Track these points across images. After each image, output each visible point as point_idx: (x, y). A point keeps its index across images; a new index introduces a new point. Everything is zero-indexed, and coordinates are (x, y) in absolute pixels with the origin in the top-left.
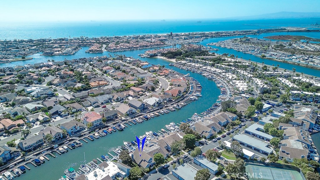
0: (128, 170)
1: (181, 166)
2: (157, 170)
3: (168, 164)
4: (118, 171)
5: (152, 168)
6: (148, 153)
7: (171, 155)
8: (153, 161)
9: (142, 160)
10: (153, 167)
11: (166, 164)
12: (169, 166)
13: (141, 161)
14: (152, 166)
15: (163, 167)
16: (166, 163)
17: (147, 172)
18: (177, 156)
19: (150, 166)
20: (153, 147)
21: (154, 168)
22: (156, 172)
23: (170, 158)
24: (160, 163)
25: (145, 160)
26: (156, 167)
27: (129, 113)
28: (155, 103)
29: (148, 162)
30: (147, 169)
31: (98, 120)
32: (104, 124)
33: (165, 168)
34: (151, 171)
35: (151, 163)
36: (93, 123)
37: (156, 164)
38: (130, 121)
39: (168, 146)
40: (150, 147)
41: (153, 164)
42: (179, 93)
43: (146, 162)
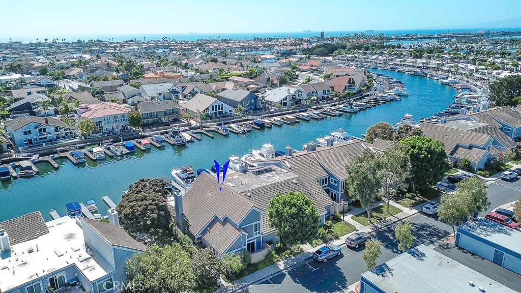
0: (121, 256)
1: (406, 255)
2: (282, 267)
3: (335, 244)
4: (75, 260)
5: (256, 257)
6: (244, 194)
7: (343, 213)
8: (266, 229)
9: (216, 219)
10: (265, 252)
11: (324, 245)
12: (339, 256)
13: (211, 225)
14: (260, 248)
15: (313, 260)
16: (325, 242)
17: (233, 276)
18: (372, 216)
19: (252, 248)
20: (268, 174)
21: (269, 260)
22: (278, 278)
23: (340, 224)
24: (296, 235)
25: (226, 220)
26: (277, 256)
27: (212, 114)
28: (286, 98)
29: (242, 227)
30: (229, 261)
31: (115, 117)
32: (134, 131)
33: (323, 262)
34: (251, 272)
35: (255, 236)
36: (99, 122)
37: (277, 242)
38: (214, 129)
39: (331, 178)
40: (258, 174)
41: (265, 238)
42: (350, 86)
43: (230, 225)
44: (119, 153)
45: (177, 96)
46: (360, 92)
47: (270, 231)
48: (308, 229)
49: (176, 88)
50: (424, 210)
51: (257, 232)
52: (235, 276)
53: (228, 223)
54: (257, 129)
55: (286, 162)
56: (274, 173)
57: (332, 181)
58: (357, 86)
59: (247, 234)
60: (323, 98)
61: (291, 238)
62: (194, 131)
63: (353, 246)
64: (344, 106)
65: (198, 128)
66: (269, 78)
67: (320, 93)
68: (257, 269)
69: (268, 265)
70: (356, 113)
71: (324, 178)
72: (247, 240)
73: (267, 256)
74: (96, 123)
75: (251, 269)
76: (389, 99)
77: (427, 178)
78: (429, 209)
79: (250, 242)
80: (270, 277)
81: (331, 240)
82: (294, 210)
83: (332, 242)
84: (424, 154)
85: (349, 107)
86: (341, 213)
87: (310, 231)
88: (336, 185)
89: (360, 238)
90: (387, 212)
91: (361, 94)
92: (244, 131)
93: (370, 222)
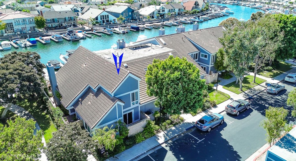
2: (161, 140)
5: (134, 129)
7: (215, 83)
9: (89, 90)
10: (143, 123)
11: (203, 114)
14: (139, 118)
15: (196, 129)
19: (129, 119)
20: (144, 49)
23: (214, 93)
24: (179, 103)
25: (100, 90)
26: (157, 127)
27: (101, 22)
28: (154, 12)
29: (117, 96)
30: (100, 137)
31: (24, 20)
32: (39, 32)
33: (207, 131)
34: (128, 147)
35: (132, 106)
36: (10, 24)
37: (156, 112)
38: (102, 31)
39: (201, 53)
40: (135, 50)
41: (143, 109)
42: (196, 7)
43: (103, 95)
44: (23, 45)
45: (78, 14)
46: (202, 11)
47: (148, 100)
48: (193, 96)
49: (77, 8)
50: (287, 79)
51: (135, 102)
52: (109, 154)
53: (102, 94)
54: (133, 31)
55: (161, 39)
56: (150, 48)
57: (202, 55)
58: (200, 7)
59: (122, 104)
60: (179, 14)
61: (175, 107)
62: (87, 32)
63: (234, 113)
64: (194, 18)
65: (90, 31)
66: (141, 4)
67: (177, 11)
68: (134, 143)
69: (148, 138)
70: (202, 22)
71: (195, 53)
72: (123, 111)
73: (146, 127)
74: (8, 24)
75: (128, 143)
76: (222, 15)
77: (290, 50)
78: (292, 77)
79: (127, 113)
80: (151, 152)
81: (209, 108)
82: (177, 74)
83: (211, 111)
84: (290, 27)
85: (197, 18)
86: (213, 83)
87: (194, 98)
88: (207, 59)
89: (240, 106)
90: (253, 82)
91: (203, 12)
92: (124, 32)
93: (242, 90)
